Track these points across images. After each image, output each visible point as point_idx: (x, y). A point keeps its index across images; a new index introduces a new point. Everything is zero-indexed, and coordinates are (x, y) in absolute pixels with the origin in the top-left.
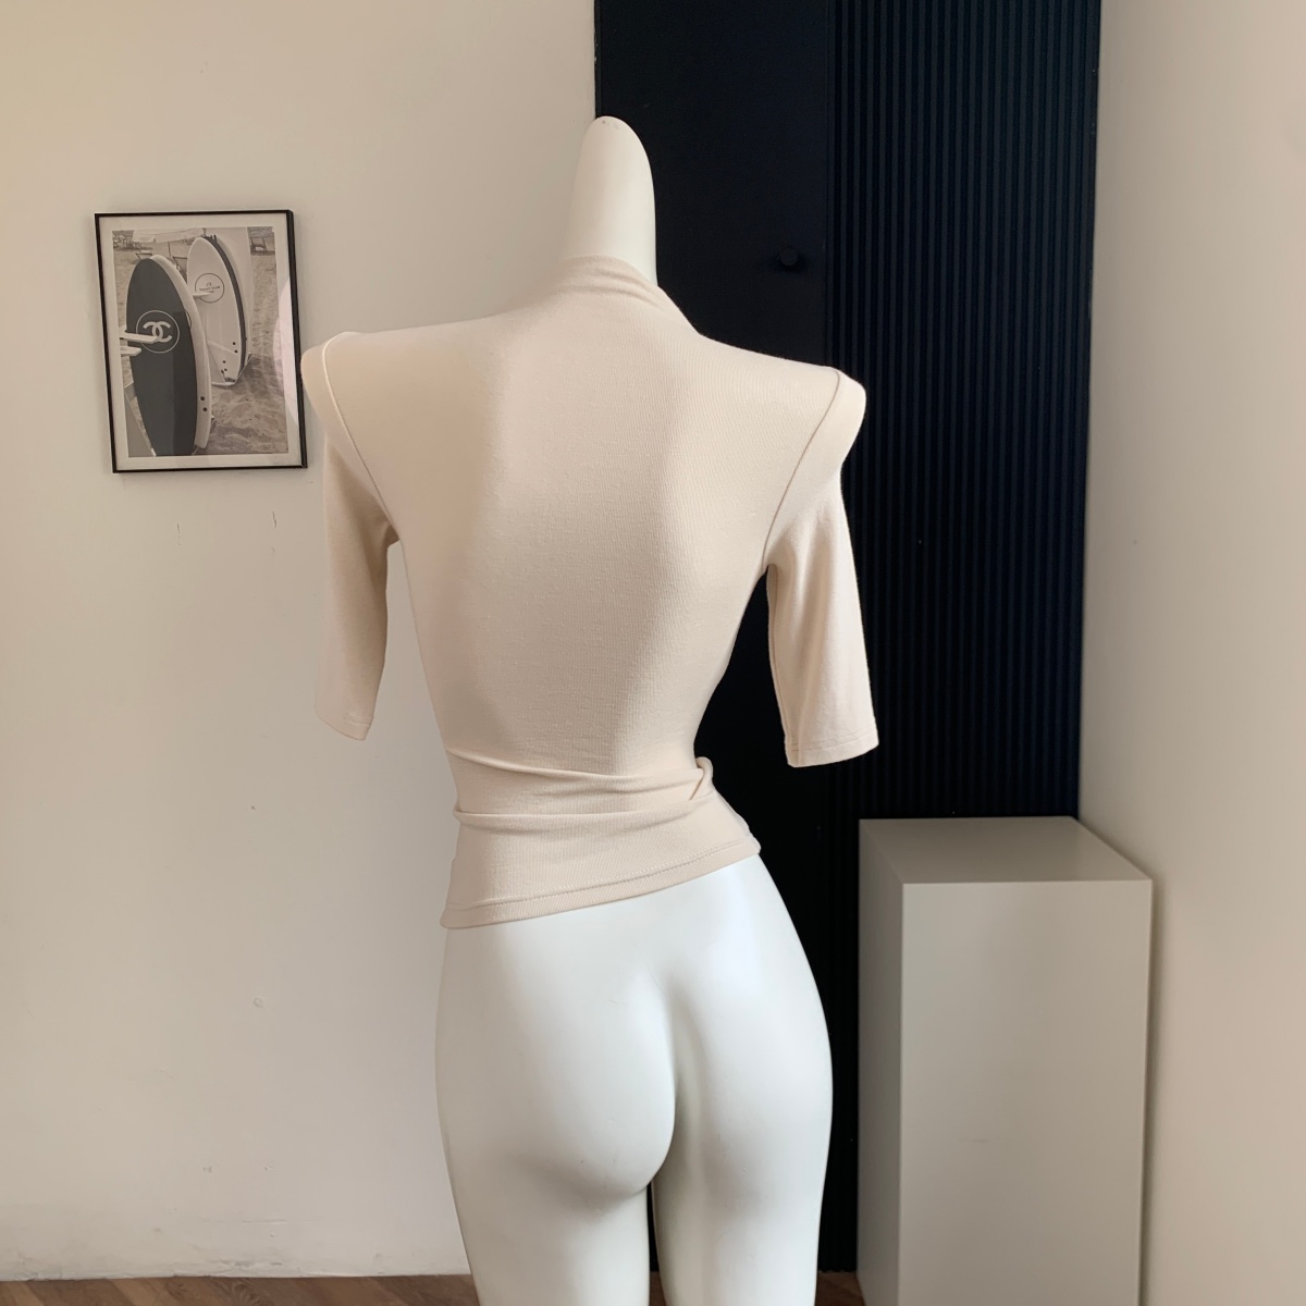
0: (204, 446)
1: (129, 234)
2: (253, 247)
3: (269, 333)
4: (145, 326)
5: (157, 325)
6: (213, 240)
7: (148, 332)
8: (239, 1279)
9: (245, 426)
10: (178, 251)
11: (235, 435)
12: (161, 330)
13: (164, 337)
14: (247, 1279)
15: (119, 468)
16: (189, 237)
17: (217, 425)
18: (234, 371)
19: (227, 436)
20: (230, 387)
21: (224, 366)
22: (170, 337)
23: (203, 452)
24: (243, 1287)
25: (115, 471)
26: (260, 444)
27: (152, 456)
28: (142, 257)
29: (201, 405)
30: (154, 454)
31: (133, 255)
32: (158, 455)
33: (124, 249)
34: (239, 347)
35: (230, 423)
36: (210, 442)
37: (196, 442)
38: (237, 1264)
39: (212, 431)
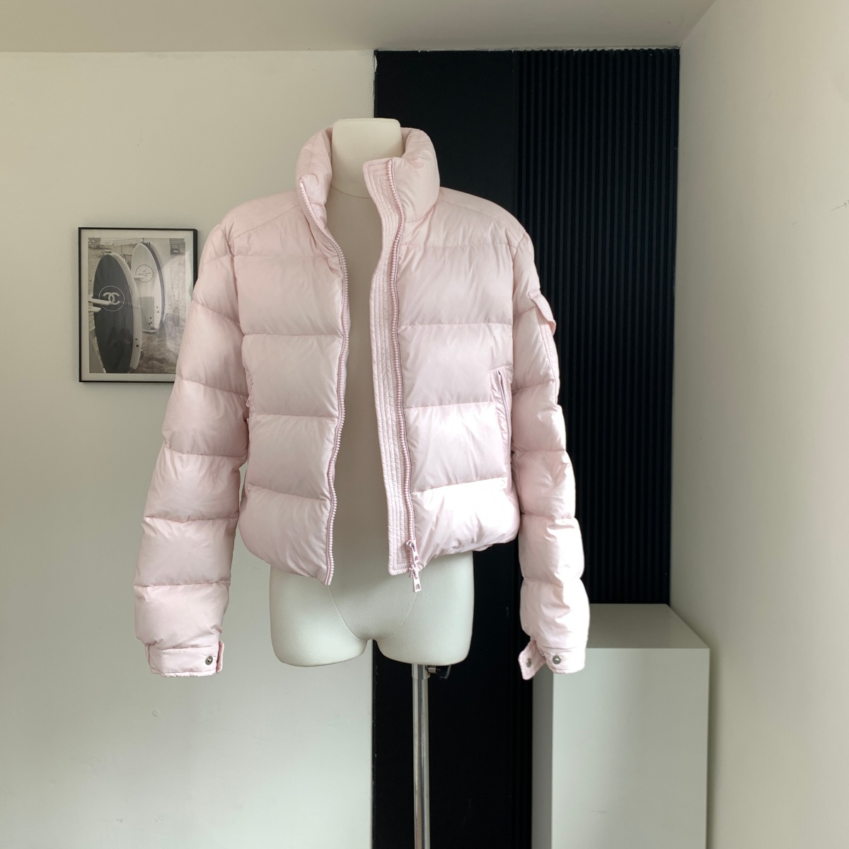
0: (135, 368)
1: (98, 240)
2: (172, 250)
4: (104, 295)
5: (111, 294)
6: (148, 245)
7: (106, 299)
10: (127, 252)
12: (113, 297)
13: (116, 301)
15: (83, 380)
16: (134, 243)
18: (156, 324)
20: (153, 333)
21: (150, 321)
22: (119, 302)
23: (134, 371)
25: (80, 381)
27: (103, 372)
28: (105, 254)
29: (135, 343)
30: (105, 372)
31: (99, 252)
33: (95, 249)
34: (160, 309)
35: (152, 355)
39: (141, 359)
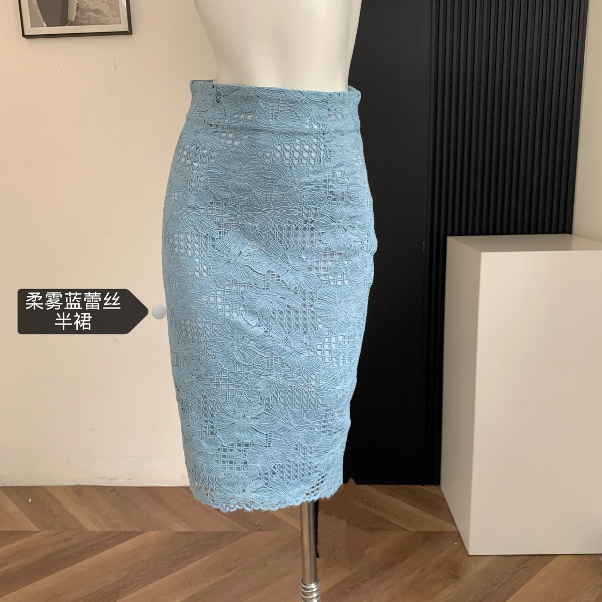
0: (73, 20)
8: (111, 487)
9: (96, 7)
11: (91, 14)
14: (115, 487)
15: (26, 34)
17: (80, 7)
19: (86, 14)
23: (72, 24)
24: (113, 490)
25: (24, 36)
26: (105, 19)
27: (44, 26)
30: (46, 26)
32: (48, 26)
35: (87, 6)
36: (77, 18)
37: (69, 18)
38: (110, 479)
39: (77, 11)
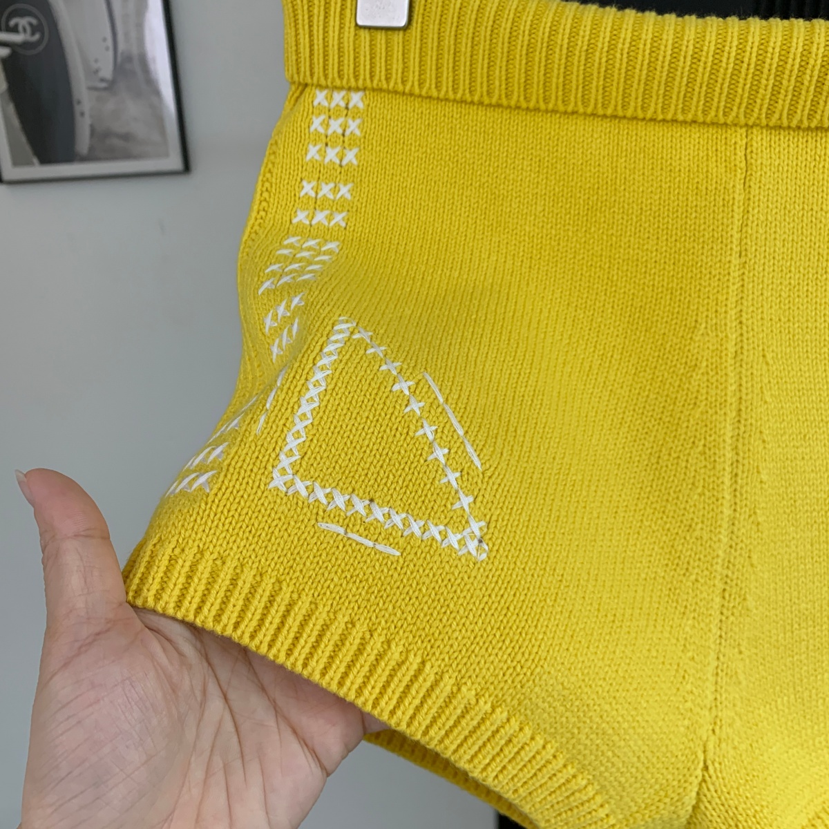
0: (85, 153)
3: (140, 26)
4: (12, 23)
5: (23, 22)
7: (14, 30)
9: (125, 130)
11: (116, 141)
12: (28, 29)
13: (33, 34)
17: (96, 130)
18: (107, 71)
19: (107, 142)
20: (105, 89)
21: (95, 66)
22: (37, 36)
23: (84, 159)
26: (140, 149)
27: (35, 165)
29: (77, 109)
32: (41, 164)
34: (110, 43)
35: (109, 128)
36: (91, 149)
37: (77, 149)
39: (91, 137)
